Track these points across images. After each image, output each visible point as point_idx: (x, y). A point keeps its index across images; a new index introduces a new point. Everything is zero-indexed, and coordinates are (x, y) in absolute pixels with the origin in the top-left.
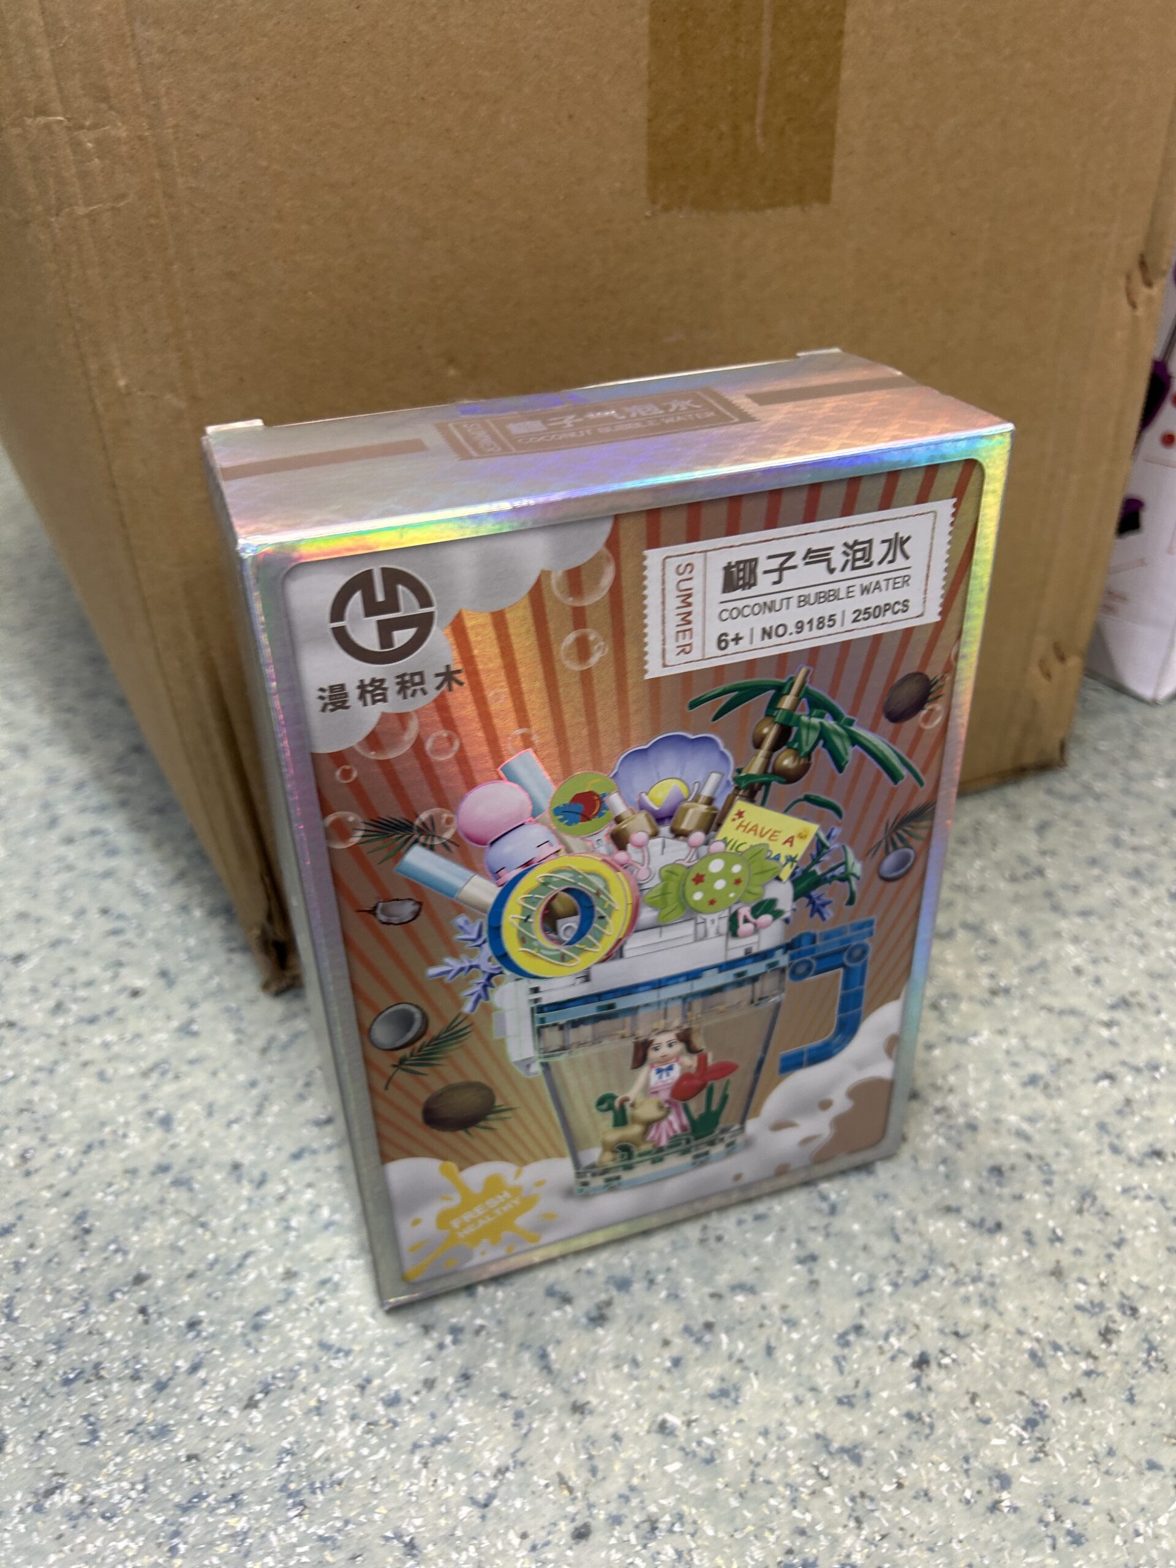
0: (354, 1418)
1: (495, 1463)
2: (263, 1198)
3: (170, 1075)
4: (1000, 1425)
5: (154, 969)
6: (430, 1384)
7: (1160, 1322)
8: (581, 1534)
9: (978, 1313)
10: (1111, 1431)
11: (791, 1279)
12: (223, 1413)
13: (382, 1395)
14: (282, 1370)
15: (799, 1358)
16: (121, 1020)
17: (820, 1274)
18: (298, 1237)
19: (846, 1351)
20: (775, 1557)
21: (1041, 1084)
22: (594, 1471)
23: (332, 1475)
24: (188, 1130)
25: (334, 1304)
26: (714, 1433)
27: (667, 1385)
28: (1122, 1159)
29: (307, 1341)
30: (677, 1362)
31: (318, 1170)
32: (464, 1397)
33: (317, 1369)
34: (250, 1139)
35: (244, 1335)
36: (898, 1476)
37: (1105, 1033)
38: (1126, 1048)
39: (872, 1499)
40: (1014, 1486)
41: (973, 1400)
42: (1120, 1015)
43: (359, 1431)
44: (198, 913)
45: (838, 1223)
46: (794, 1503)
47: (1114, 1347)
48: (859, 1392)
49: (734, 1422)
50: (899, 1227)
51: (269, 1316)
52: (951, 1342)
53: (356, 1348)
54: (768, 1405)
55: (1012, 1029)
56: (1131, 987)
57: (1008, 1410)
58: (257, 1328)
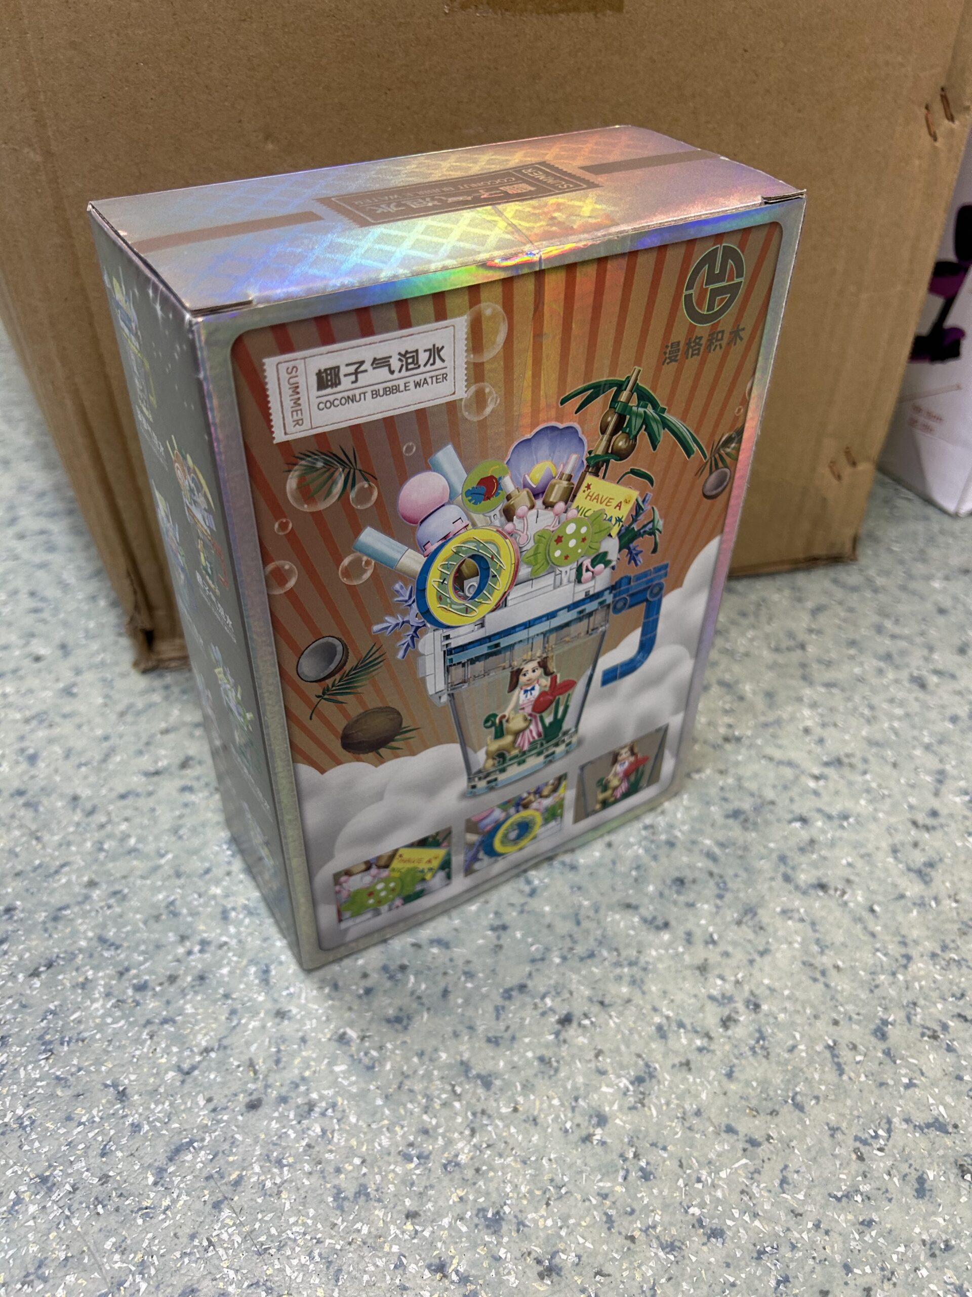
0: (108, 995)
1: (204, 1044)
2: (88, 824)
3: (46, 724)
4: (612, 1076)
5: (57, 641)
6: (172, 979)
7: (776, 1018)
8: (253, 1106)
9: (625, 990)
10: (704, 1096)
11: (481, 942)
12: (13, 976)
13: (135, 981)
14: (66, 952)
15: (467, 1002)
16: (21, 678)
17: (506, 941)
18: (106, 857)
19: (507, 1003)
20: (398, 1146)
21: (742, 817)
22: (278, 1062)
23: (79, 1034)
24: (48, 766)
25: (118, 910)
26: (381, 1048)
27: (355, 1008)
28: (791, 887)
29: (90, 934)
30: (368, 991)
31: (136, 809)
32: (196, 993)
33: (91, 956)
34: (92, 779)
35: (44, 923)
36: (517, 1103)
37: (812, 784)
38: (826, 798)
39: (489, 1117)
40: (608, 1126)
41: (597, 1056)
42: (831, 772)
43: (109, 1005)
44: (102, 603)
45: (534, 903)
46: (426, 1110)
47: (730, 1032)
48: (507, 1035)
49: (398, 1042)
50: (583, 912)
51: (68, 912)
52: (596, 1009)
53: (125, 944)
54: (430, 1034)
55: (732, 771)
56: (848, 750)
57: (622, 1067)
58: (56, 919)
